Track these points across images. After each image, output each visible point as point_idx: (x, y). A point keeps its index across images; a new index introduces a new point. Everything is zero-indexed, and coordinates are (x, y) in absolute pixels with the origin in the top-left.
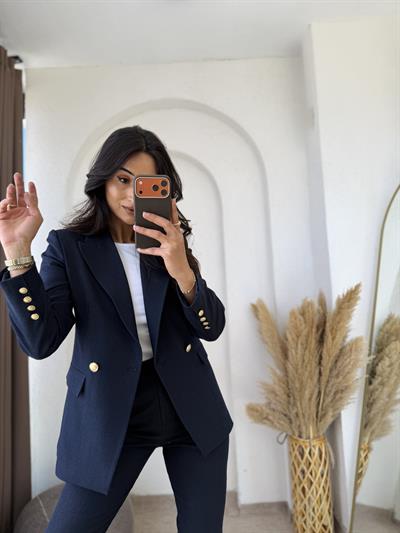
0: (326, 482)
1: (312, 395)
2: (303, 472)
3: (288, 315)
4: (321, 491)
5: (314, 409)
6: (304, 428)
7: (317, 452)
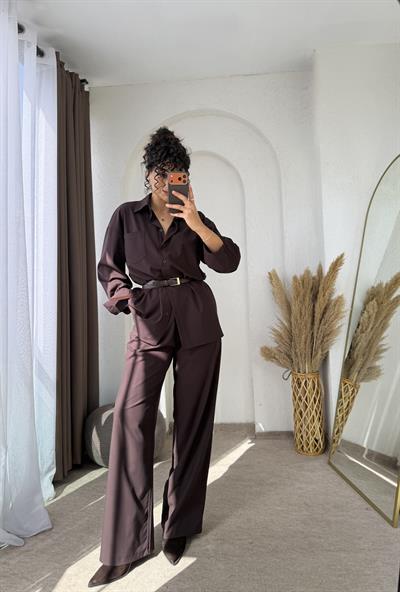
0: (318, 407)
1: (306, 339)
2: (300, 399)
3: (292, 280)
4: (314, 413)
5: (309, 350)
6: (301, 366)
7: (310, 383)
